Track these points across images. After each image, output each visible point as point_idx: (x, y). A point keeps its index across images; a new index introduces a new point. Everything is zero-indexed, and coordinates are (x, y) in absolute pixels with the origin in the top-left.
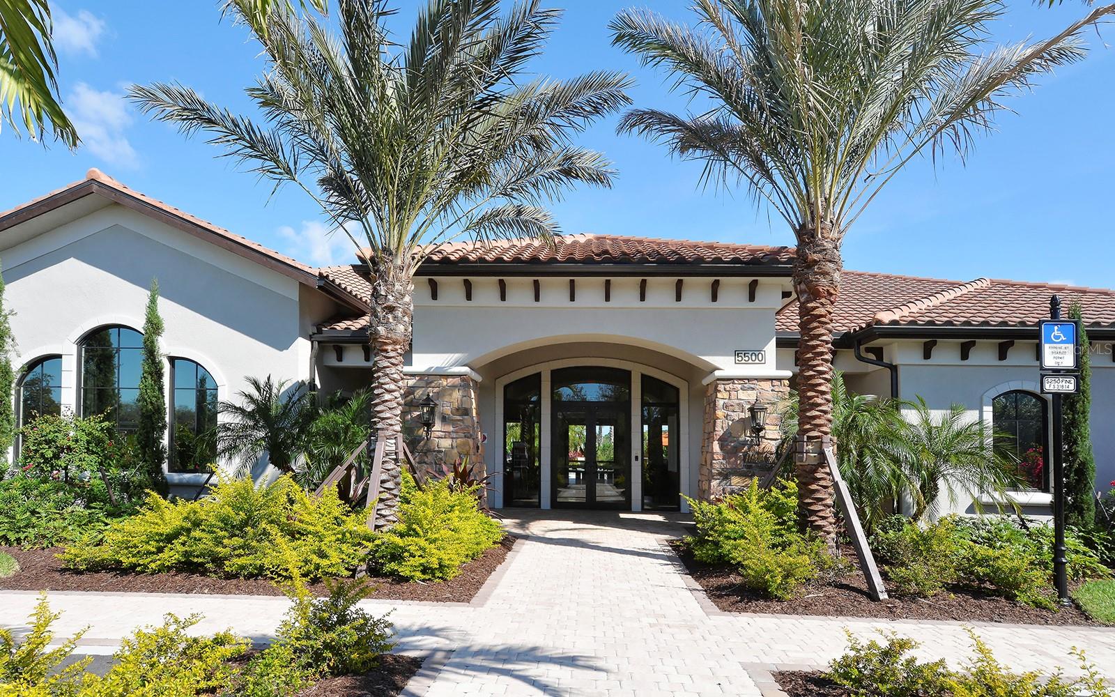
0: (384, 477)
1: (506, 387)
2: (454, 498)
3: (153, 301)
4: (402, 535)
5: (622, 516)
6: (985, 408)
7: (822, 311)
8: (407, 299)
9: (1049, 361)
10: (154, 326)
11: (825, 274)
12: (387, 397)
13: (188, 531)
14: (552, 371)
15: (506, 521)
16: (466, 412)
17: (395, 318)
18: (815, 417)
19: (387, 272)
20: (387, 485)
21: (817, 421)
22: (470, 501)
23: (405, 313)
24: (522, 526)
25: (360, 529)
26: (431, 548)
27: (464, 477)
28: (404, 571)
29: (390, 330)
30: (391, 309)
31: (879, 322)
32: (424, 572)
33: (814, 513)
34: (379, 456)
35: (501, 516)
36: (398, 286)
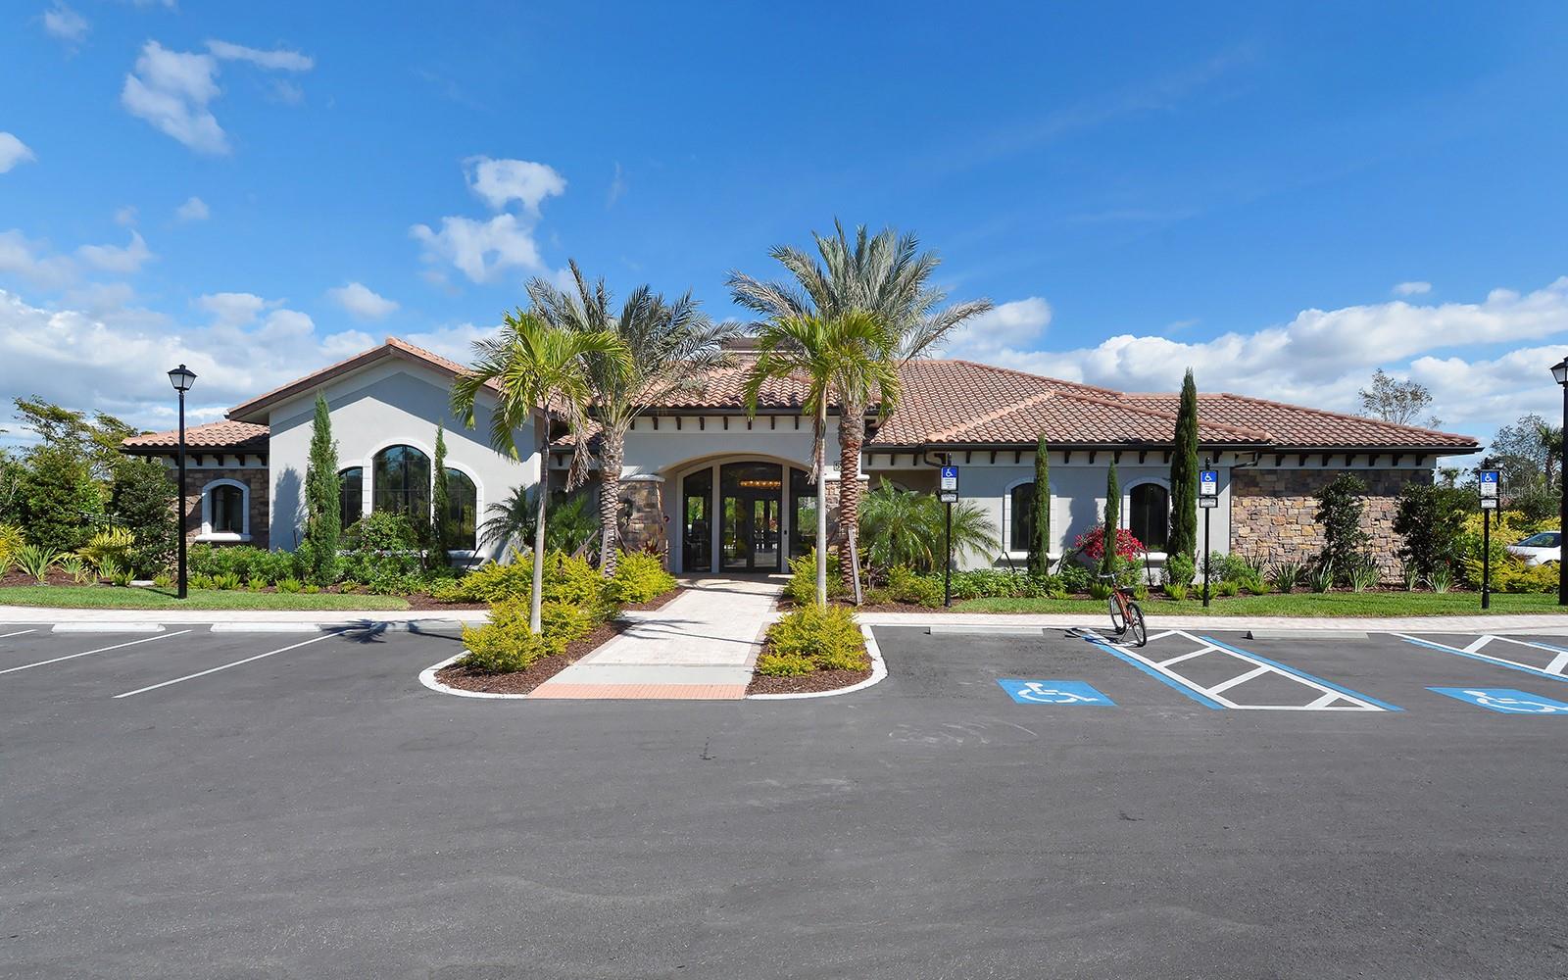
0: (609, 550)
1: (685, 479)
2: (646, 561)
3: (440, 433)
4: (620, 580)
5: (771, 576)
6: (1006, 496)
7: (851, 455)
8: (621, 450)
9: (944, 486)
10: (441, 451)
11: (851, 435)
12: (610, 506)
13: (507, 581)
14: (721, 466)
15: (680, 581)
16: (653, 506)
17: (614, 462)
18: (845, 513)
19: (610, 436)
20: (610, 555)
21: (847, 515)
22: (656, 563)
23: (619, 459)
24: (691, 583)
25: (598, 578)
26: (635, 586)
27: (653, 550)
28: (622, 597)
29: (611, 469)
30: (612, 457)
31: (930, 441)
32: (632, 598)
33: (844, 565)
34: (605, 539)
35: (679, 577)
36: (616, 444)
